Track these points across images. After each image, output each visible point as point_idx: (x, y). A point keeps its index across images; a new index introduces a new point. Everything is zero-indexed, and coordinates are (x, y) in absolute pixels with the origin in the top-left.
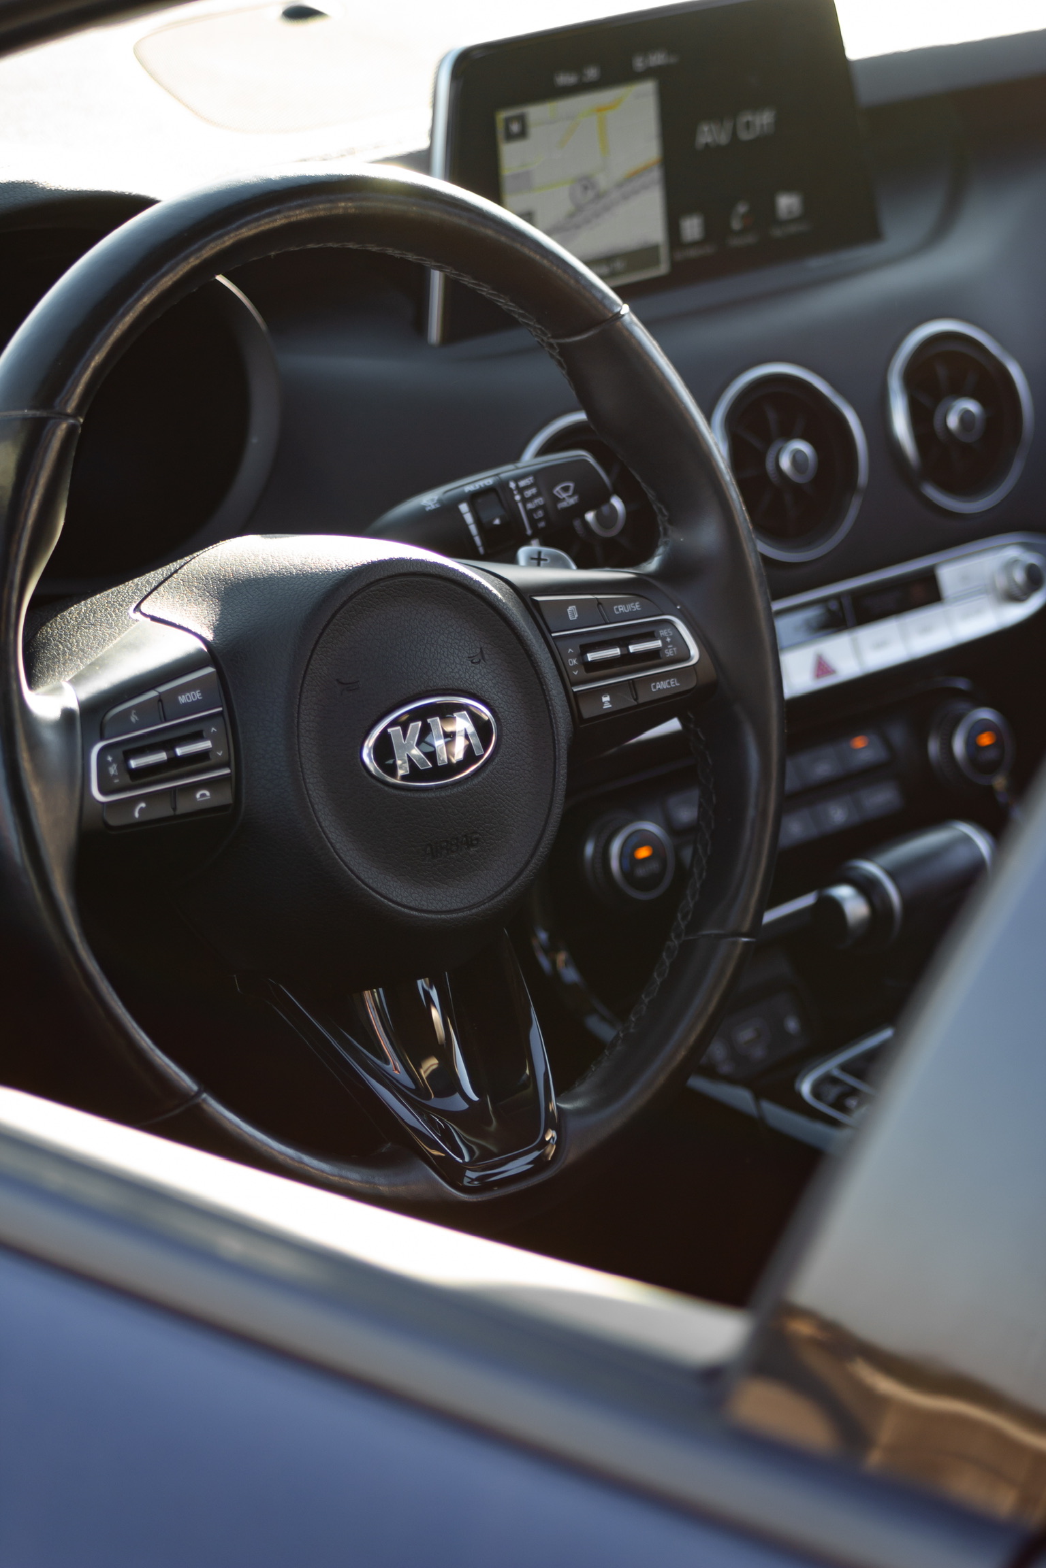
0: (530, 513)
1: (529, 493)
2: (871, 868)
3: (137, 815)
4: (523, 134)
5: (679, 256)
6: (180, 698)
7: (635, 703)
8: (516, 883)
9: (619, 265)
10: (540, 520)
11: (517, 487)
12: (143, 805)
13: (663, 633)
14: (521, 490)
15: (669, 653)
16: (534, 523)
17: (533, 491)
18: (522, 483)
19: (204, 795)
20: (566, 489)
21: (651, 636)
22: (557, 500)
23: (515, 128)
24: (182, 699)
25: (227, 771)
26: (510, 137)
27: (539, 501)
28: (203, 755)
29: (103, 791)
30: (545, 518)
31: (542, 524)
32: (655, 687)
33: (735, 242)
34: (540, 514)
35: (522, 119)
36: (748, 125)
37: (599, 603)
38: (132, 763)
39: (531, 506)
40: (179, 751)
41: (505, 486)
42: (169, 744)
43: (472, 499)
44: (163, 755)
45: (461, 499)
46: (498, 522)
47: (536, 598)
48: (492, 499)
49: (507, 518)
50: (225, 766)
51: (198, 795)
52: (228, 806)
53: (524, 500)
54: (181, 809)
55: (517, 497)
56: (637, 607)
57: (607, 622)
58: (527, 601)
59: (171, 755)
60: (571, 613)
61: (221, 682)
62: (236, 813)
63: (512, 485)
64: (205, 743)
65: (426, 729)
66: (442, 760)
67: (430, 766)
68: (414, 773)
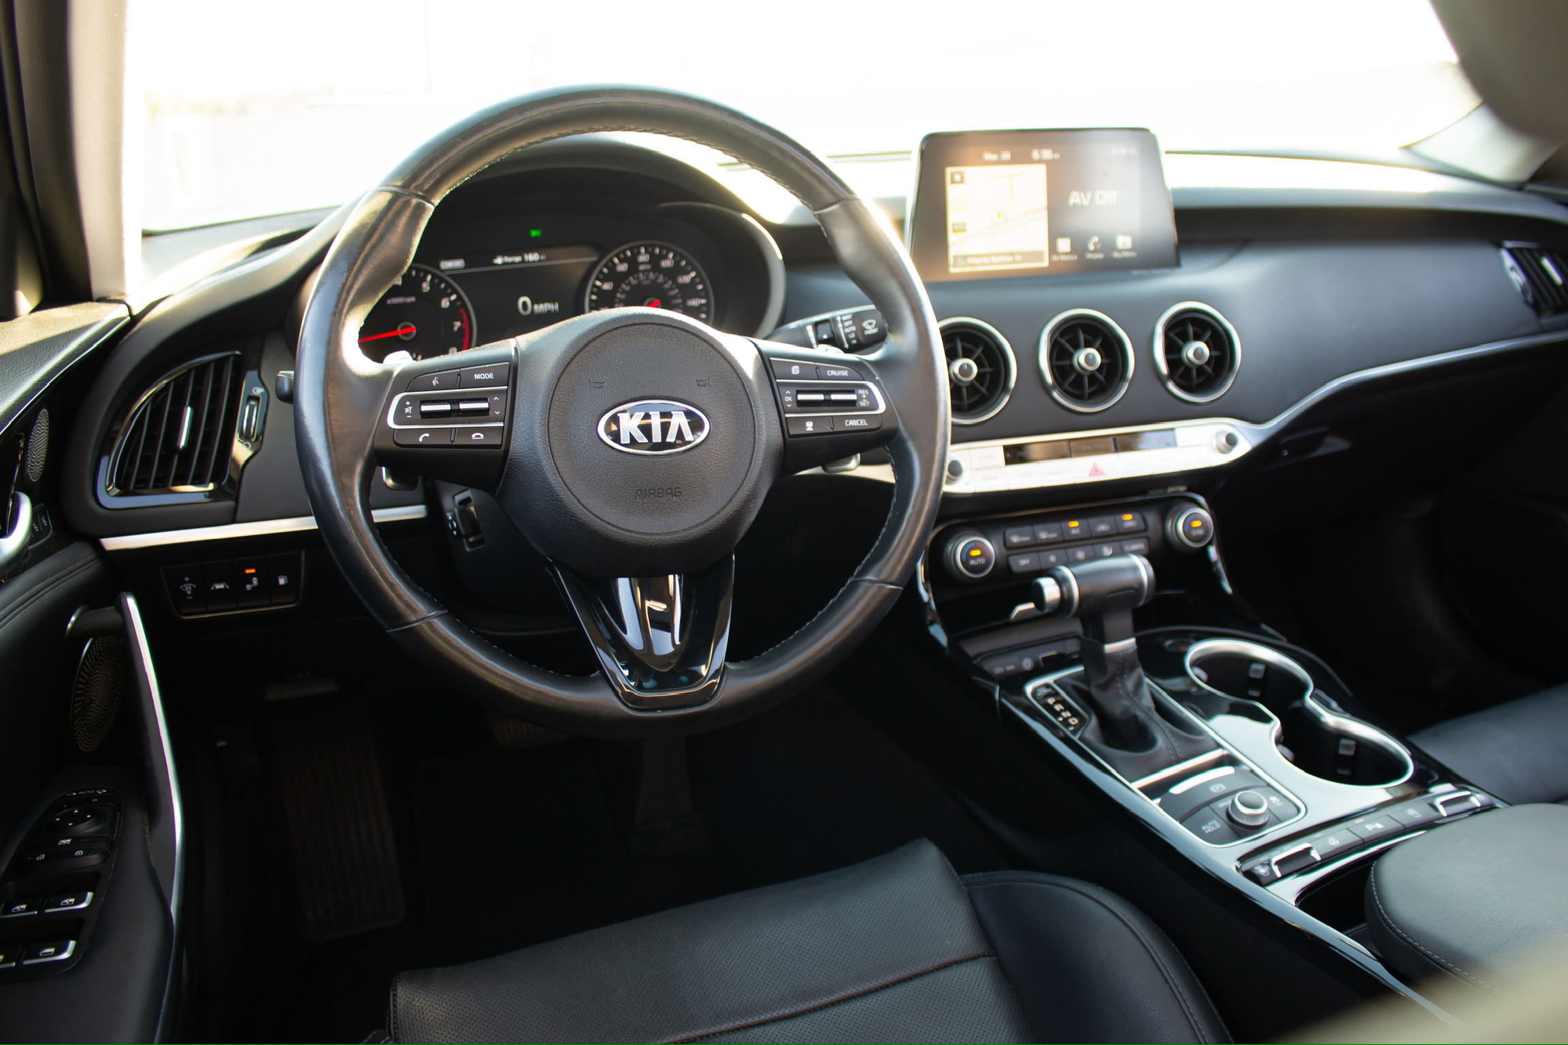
0: (847, 335)
1: (847, 324)
2: (1066, 572)
3: (421, 440)
4: (962, 181)
5: (1055, 258)
6: (476, 375)
7: (832, 431)
8: (707, 524)
9: (1018, 258)
10: (853, 339)
11: (841, 320)
12: (427, 435)
13: (861, 392)
14: (842, 322)
15: (863, 404)
16: (849, 341)
17: (851, 322)
18: (844, 318)
19: (479, 437)
20: (870, 324)
21: (852, 392)
22: (864, 329)
23: (957, 178)
24: (477, 377)
25: (501, 424)
26: (953, 182)
27: (854, 328)
28: (484, 412)
29: (397, 422)
30: (856, 338)
31: (854, 342)
32: (848, 423)
33: (1089, 256)
34: (853, 336)
35: (962, 174)
36: (1101, 197)
37: (817, 367)
38: (424, 408)
39: (847, 330)
40: (463, 406)
41: (834, 319)
42: (455, 401)
43: (816, 325)
44: (447, 407)
45: (808, 324)
46: (825, 337)
47: (772, 359)
48: (827, 326)
49: (832, 336)
50: (500, 421)
51: (474, 436)
52: (498, 447)
53: (844, 327)
54: (458, 442)
55: (840, 325)
56: (845, 373)
57: (819, 379)
58: (765, 360)
59: (455, 407)
60: (795, 370)
61: (512, 371)
62: (507, 451)
63: (839, 319)
64: (485, 405)
65: (647, 416)
66: (657, 437)
67: (646, 440)
68: (633, 442)
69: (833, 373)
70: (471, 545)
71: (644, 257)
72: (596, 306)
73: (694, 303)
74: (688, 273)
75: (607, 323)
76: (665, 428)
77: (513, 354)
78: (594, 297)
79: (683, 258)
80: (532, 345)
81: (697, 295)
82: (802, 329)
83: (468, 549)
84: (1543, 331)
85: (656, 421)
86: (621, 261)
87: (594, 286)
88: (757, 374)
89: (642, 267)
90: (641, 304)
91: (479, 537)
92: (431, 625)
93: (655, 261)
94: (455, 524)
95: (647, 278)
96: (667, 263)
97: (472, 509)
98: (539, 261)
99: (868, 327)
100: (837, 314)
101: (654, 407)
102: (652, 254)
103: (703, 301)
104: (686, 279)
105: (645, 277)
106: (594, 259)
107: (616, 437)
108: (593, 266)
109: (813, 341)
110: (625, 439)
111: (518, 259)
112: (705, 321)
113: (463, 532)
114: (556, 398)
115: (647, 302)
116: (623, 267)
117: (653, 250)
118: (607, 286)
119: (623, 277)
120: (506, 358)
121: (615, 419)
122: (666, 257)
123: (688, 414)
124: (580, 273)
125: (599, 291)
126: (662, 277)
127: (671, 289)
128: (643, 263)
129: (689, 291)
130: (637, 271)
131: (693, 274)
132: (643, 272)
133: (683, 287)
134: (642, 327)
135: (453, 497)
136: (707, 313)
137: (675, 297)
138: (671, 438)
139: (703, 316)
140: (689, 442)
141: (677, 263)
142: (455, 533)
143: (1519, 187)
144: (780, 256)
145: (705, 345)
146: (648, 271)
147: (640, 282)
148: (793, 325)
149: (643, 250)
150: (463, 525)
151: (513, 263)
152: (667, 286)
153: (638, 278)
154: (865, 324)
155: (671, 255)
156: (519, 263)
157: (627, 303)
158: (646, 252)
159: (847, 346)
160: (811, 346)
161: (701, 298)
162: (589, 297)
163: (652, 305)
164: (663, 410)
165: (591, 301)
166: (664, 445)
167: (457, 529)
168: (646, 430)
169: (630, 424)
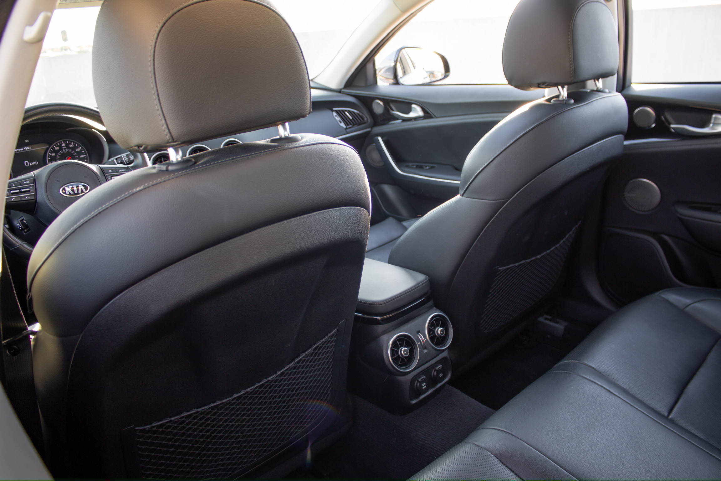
3: (12, 200)
12: (14, 199)
16: (126, 162)
20: (131, 157)
24: (25, 183)
27: (127, 159)
28: (28, 191)
30: (128, 161)
37: (116, 170)
38: (12, 192)
39: (125, 160)
40: (22, 190)
41: (121, 157)
42: (20, 189)
43: (117, 159)
44: (18, 191)
45: (114, 159)
46: (119, 162)
47: (104, 169)
48: (120, 159)
49: (121, 162)
50: (33, 193)
51: (27, 197)
52: (34, 200)
53: (124, 159)
54: (23, 199)
55: (123, 158)
56: (124, 170)
57: (117, 172)
58: (102, 170)
59: (20, 191)
60: (110, 171)
61: (34, 180)
62: (36, 201)
63: (123, 156)
64: (29, 189)
65: (73, 187)
66: (76, 192)
67: (73, 193)
68: (70, 194)
69: (121, 171)
70: (25, 232)
71: (63, 145)
72: (51, 161)
73: (82, 156)
74: (79, 148)
75: (58, 165)
76: (78, 190)
77: (34, 175)
78: (49, 158)
79: (76, 143)
80: (38, 173)
81: (83, 154)
82: (113, 161)
83: (25, 234)
84: (347, 133)
85: (75, 188)
86: (56, 147)
87: (49, 155)
88: (100, 173)
89: (63, 148)
90: (65, 159)
91: (28, 229)
92: (23, 246)
93: (67, 146)
94: (20, 226)
95: (66, 151)
96: (71, 146)
97: (25, 222)
98: (29, 149)
99: (131, 158)
100: (122, 155)
101: (74, 185)
102: (66, 144)
103: (85, 156)
104: (78, 150)
105: (65, 150)
106: (48, 147)
107: (65, 193)
108: (47, 149)
109: (116, 163)
110: (68, 193)
111: (22, 149)
112: (86, 162)
113: (23, 228)
114: (47, 185)
115: (67, 158)
116: (57, 148)
117: (66, 142)
118: (53, 155)
119: (58, 151)
120: (32, 177)
121: (64, 189)
122: (71, 144)
123: (84, 186)
124: (43, 152)
125: (51, 156)
126: (70, 150)
127: (74, 153)
128: (64, 146)
129: (80, 153)
130: (62, 149)
131: (80, 148)
132: (64, 149)
133: (77, 152)
134: (68, 165)
135: (18, 220)
136: (87, 159)
137: (76, 155)
138: (80, 192)
139: (86, 160)
140: (85, 192)
141: (75, 145)
142: (21, 229)
143: (340, 91)
144: (105, 140)
145: (85, 168)
146: (66, 149)
147: (63, 152)
148: (110, 160)
149: (63, 143)
150: (23, 226)
151: (21, 151)
152: (72, 152)
153: (63, 151)
154: (130, 157)
155: (72, 143)
156: (23, 150)
157: (61, 159)
158: (64, 143)
159: (126, 164)
160: (116, 165)
161: (84, 155)
162: (48, 158)
163: (68, 159)
164: (77, 186)
165: (49, 160)
166: (78, 194)
167: (21, 228)
168: (73, 191)
169: (68, 190)
